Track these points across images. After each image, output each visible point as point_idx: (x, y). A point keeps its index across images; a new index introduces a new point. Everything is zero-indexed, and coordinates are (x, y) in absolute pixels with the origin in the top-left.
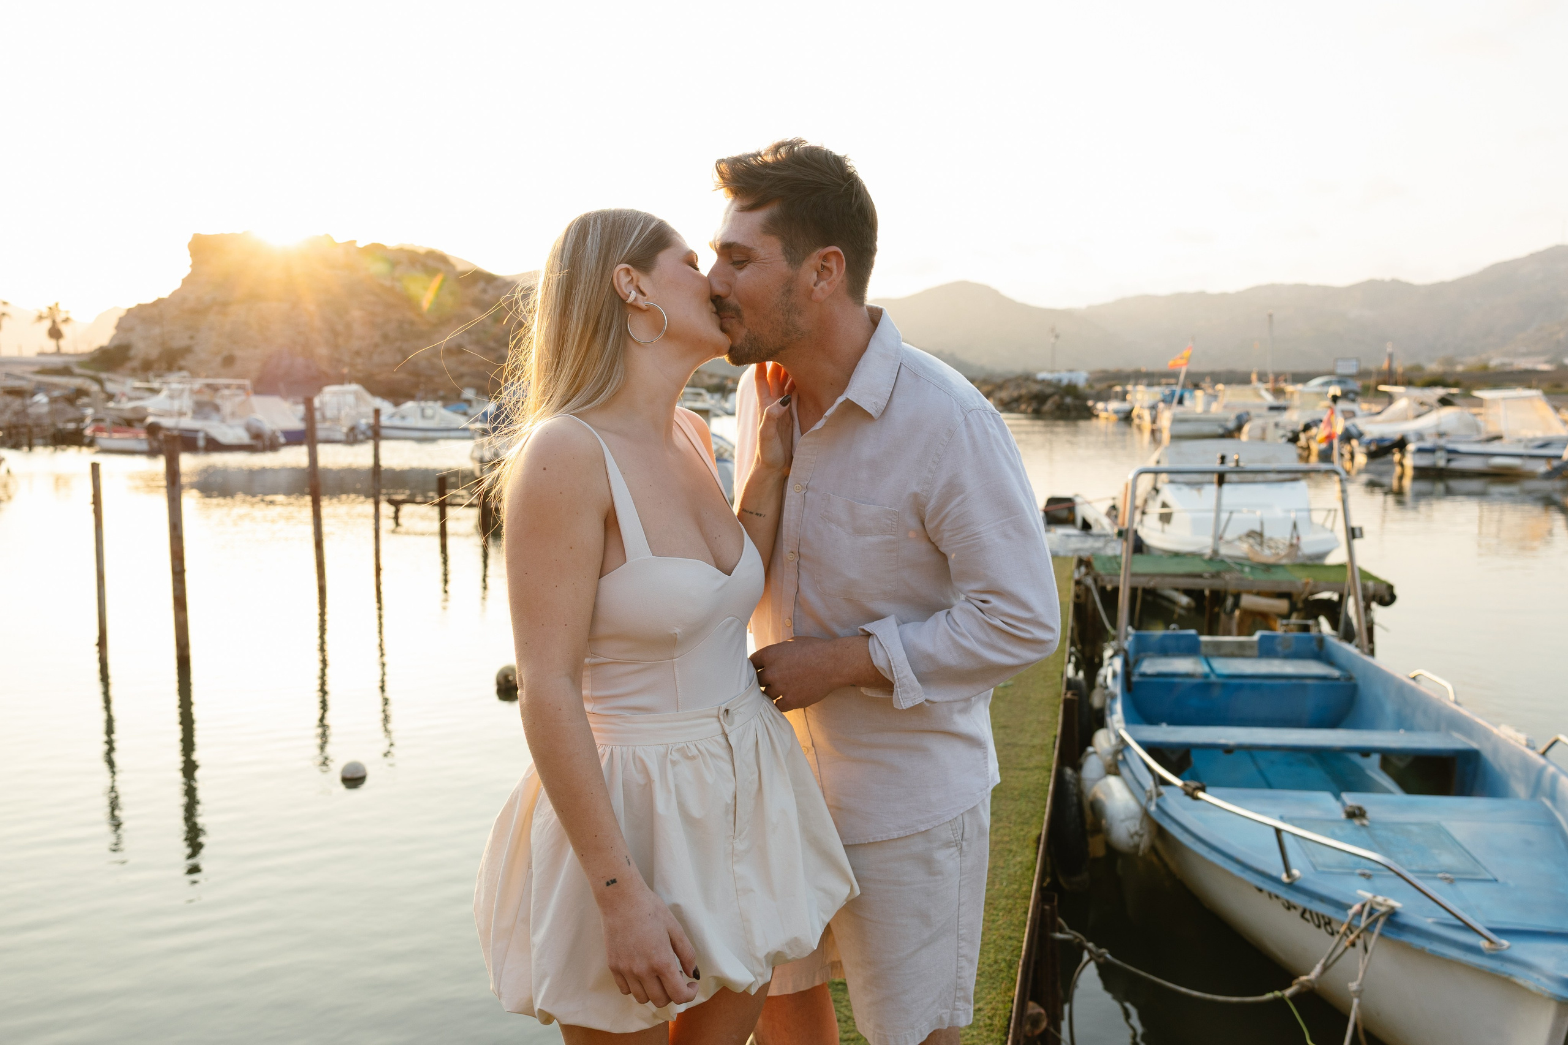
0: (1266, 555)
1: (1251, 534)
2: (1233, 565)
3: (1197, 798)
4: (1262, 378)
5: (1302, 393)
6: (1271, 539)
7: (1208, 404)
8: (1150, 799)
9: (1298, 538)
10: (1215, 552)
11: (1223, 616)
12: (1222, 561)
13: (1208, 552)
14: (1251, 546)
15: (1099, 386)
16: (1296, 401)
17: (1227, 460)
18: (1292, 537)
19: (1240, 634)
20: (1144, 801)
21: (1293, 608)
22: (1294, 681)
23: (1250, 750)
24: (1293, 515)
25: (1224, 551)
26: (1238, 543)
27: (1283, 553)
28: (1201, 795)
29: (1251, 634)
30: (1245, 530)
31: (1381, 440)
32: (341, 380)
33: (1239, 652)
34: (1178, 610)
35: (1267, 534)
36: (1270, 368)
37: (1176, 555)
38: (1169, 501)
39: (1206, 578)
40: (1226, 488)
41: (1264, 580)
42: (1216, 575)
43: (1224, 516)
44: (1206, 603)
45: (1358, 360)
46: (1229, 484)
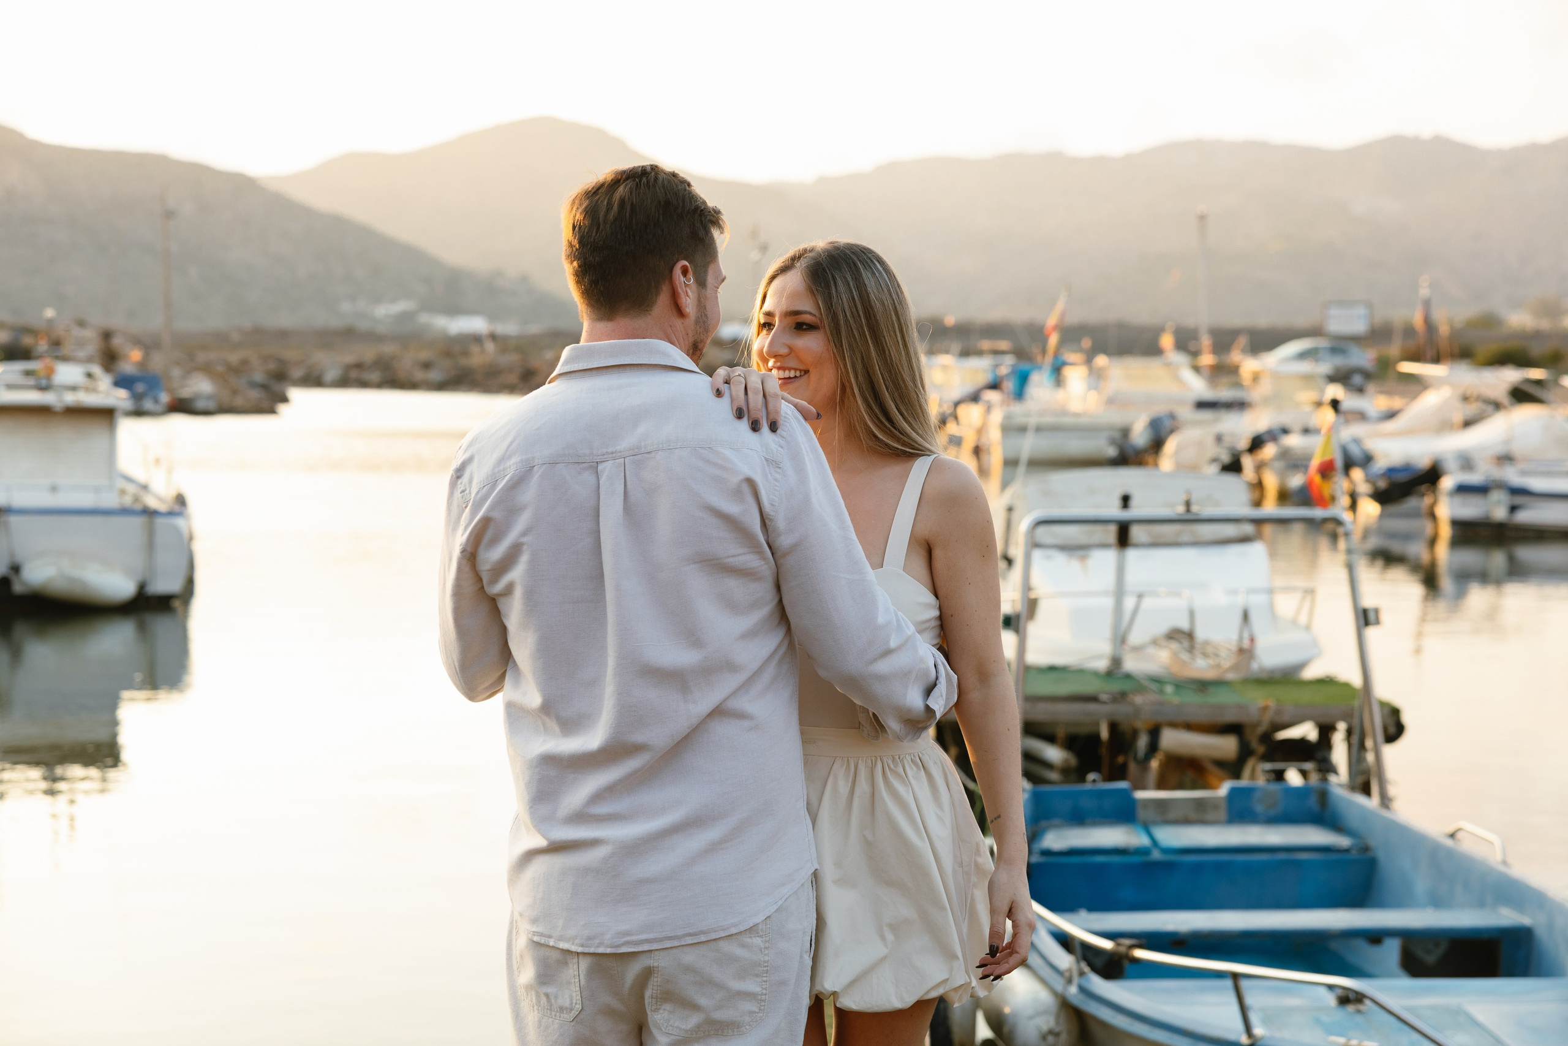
0: (1201, 667)
1: (1175, 635)
2: (1146, 683)
4: (1186, 343)
6: (1207, 643)
9: (1252, 640)
10: (1116, 662)
11: (1133, 767)
12: (1128, 676)
13: (1102, 665)
14: (1175, 655)
17: (1134, 502)
18: (1241, 638)
19: (1161, 785)
21: (1245, 753)
24: (1240, 600)
25: (1131, 664)
26: (1152, 650)
27: (1226, 664)
30: (1163, 628)
35: (1201, 634)
37: (1052, 669)
39: (1105, 703)
40: (1131, 554)
41: (1194, 704)
42: (1121, 697)
43: (1129, 603)
44: (1104, 751)
45: (1369, 306)
46: (1137, 546)
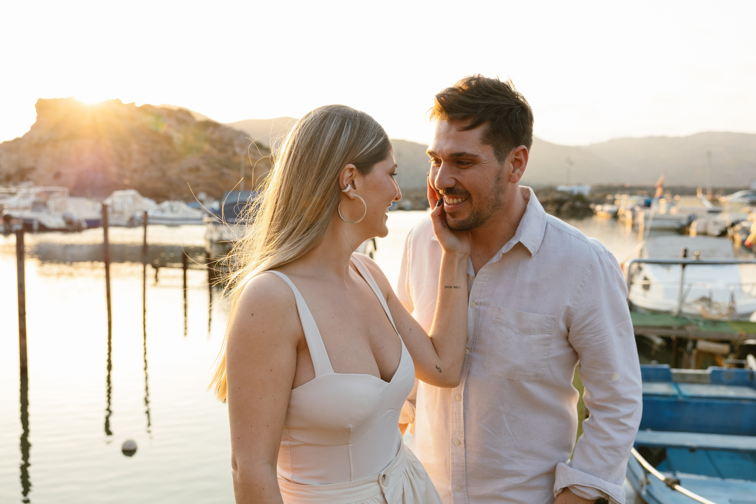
0: (714, 314)
1: (703, 300)
2: (692, 320)
3: (674, 489)
4: (704, 192)
5: (731, 203)
6: (716, 303)
7: (669, 208)
8: (642, 486)
9: (735, 303)
10: (680, 312)
11: (686, 354)
12: (685, 318)
13: (675, 311)
14: (703, 308)
15: (598, 195)
16: (727, 207)
17: (688, 254)
18: (730, 303)
19: (698, 367)
20: (638, 487)
21: (732, 351)
22: (735, 402)
23: (707, 450)
24: (731, 289)
25: (686, 311)
26: (694, 305)
27: (725, 314)
28: (677, 487)
29: (705, 368)
30: (699, 296)
32: (124, 188)
33: (698, 380)
34: (655, 348)
35: (714, 300)
36: (709, 184)
37: (654, 312)
38: (649, 277)
39: (674, 330)
41: (711, 331)
42: (681, 328)
43: (686, 287)
44: (674, 345)
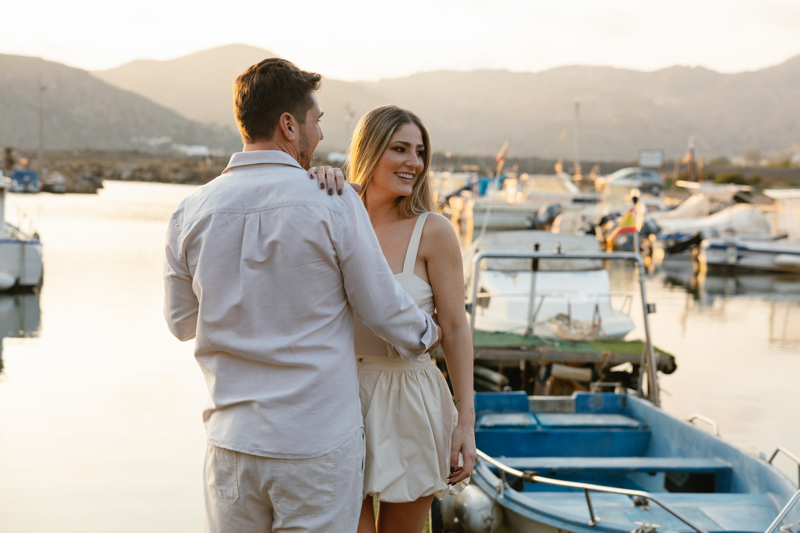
0: (573, 334)
1: (560, 317)
2: (545, 341)
4: (568, 169)
6: (577, 322)
9: (600, 320)
10: (530, 330)
11: (537, 384)
12: (536, 338)
13: (523, 331)
14: (560, 327)
16: (604, 194)
17: (541, 248)
18: (594, 319)
19: (552, 393)
21: (595, 378)
24: (594, 300)
25: (538, 332)
26: (548, 325)
27: (586, 332)
30: (554, 313)
31: (677, 236)
35: (574, 317)
37: (497, 333)
38: (487, 287)
39: (524, 351)
40: (539, 275)
41: (569, 352)
43: (537, 300)
44: (523, 376)
45: (662, 152)
46: (542, 271)
